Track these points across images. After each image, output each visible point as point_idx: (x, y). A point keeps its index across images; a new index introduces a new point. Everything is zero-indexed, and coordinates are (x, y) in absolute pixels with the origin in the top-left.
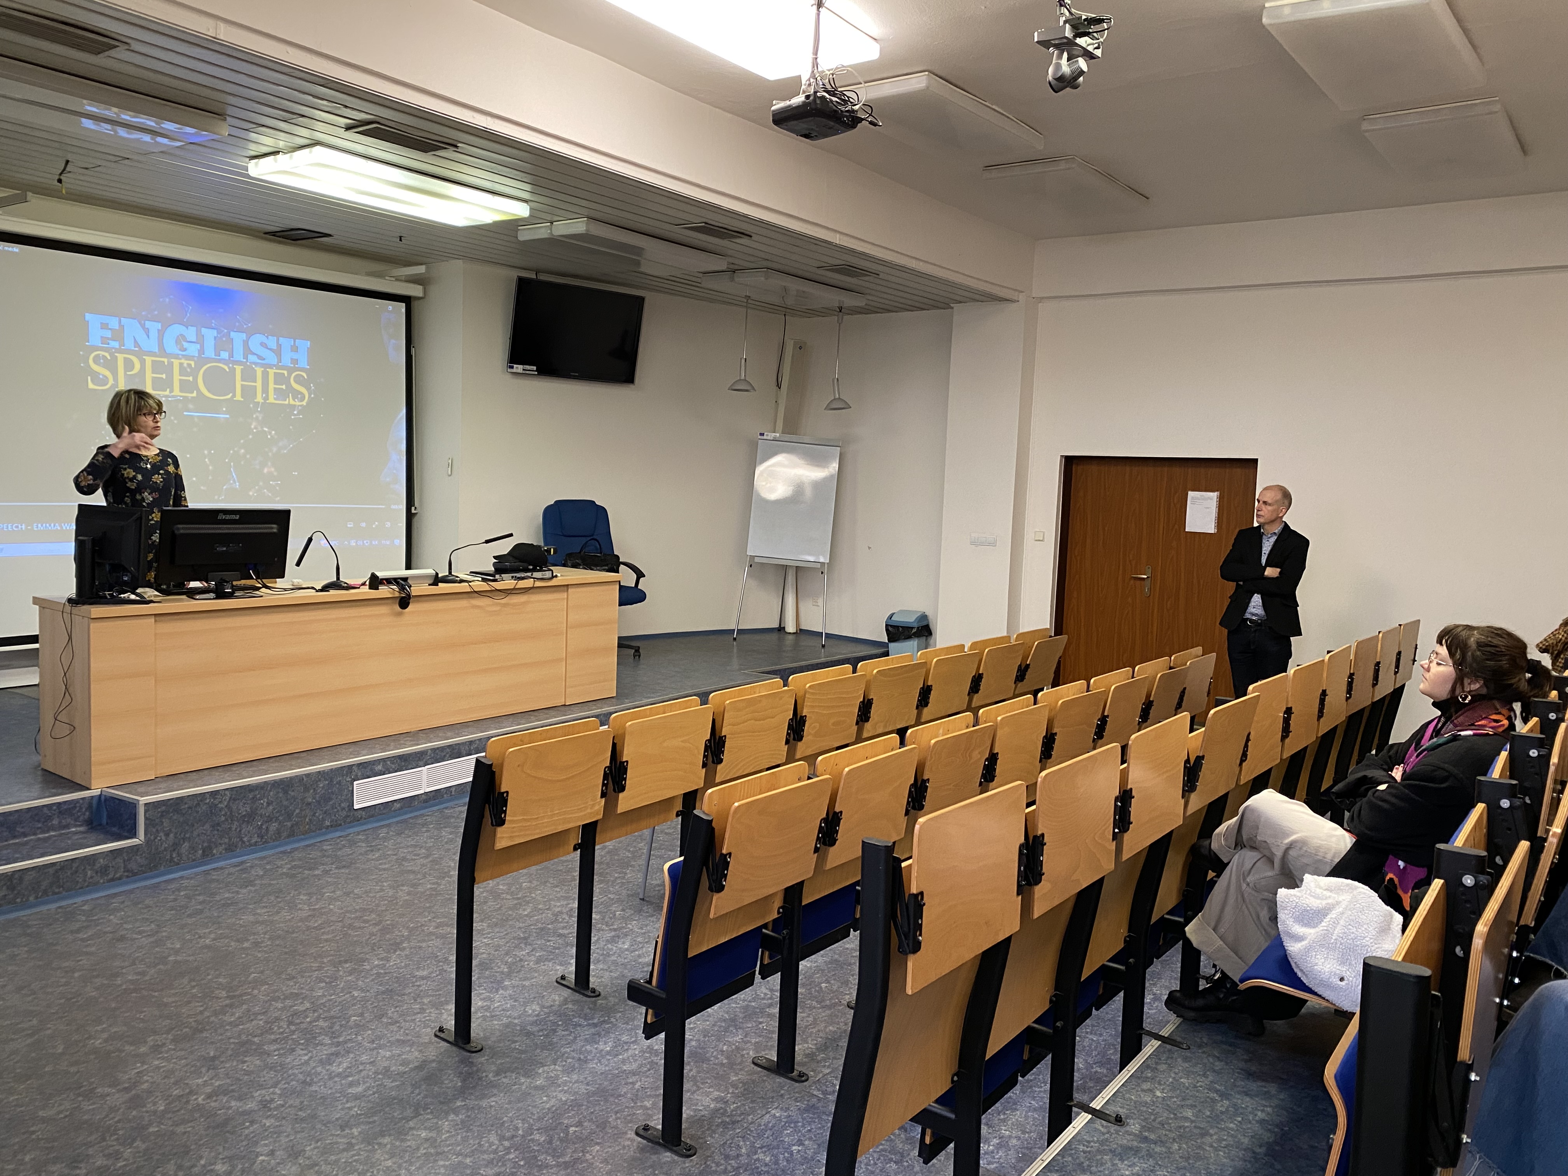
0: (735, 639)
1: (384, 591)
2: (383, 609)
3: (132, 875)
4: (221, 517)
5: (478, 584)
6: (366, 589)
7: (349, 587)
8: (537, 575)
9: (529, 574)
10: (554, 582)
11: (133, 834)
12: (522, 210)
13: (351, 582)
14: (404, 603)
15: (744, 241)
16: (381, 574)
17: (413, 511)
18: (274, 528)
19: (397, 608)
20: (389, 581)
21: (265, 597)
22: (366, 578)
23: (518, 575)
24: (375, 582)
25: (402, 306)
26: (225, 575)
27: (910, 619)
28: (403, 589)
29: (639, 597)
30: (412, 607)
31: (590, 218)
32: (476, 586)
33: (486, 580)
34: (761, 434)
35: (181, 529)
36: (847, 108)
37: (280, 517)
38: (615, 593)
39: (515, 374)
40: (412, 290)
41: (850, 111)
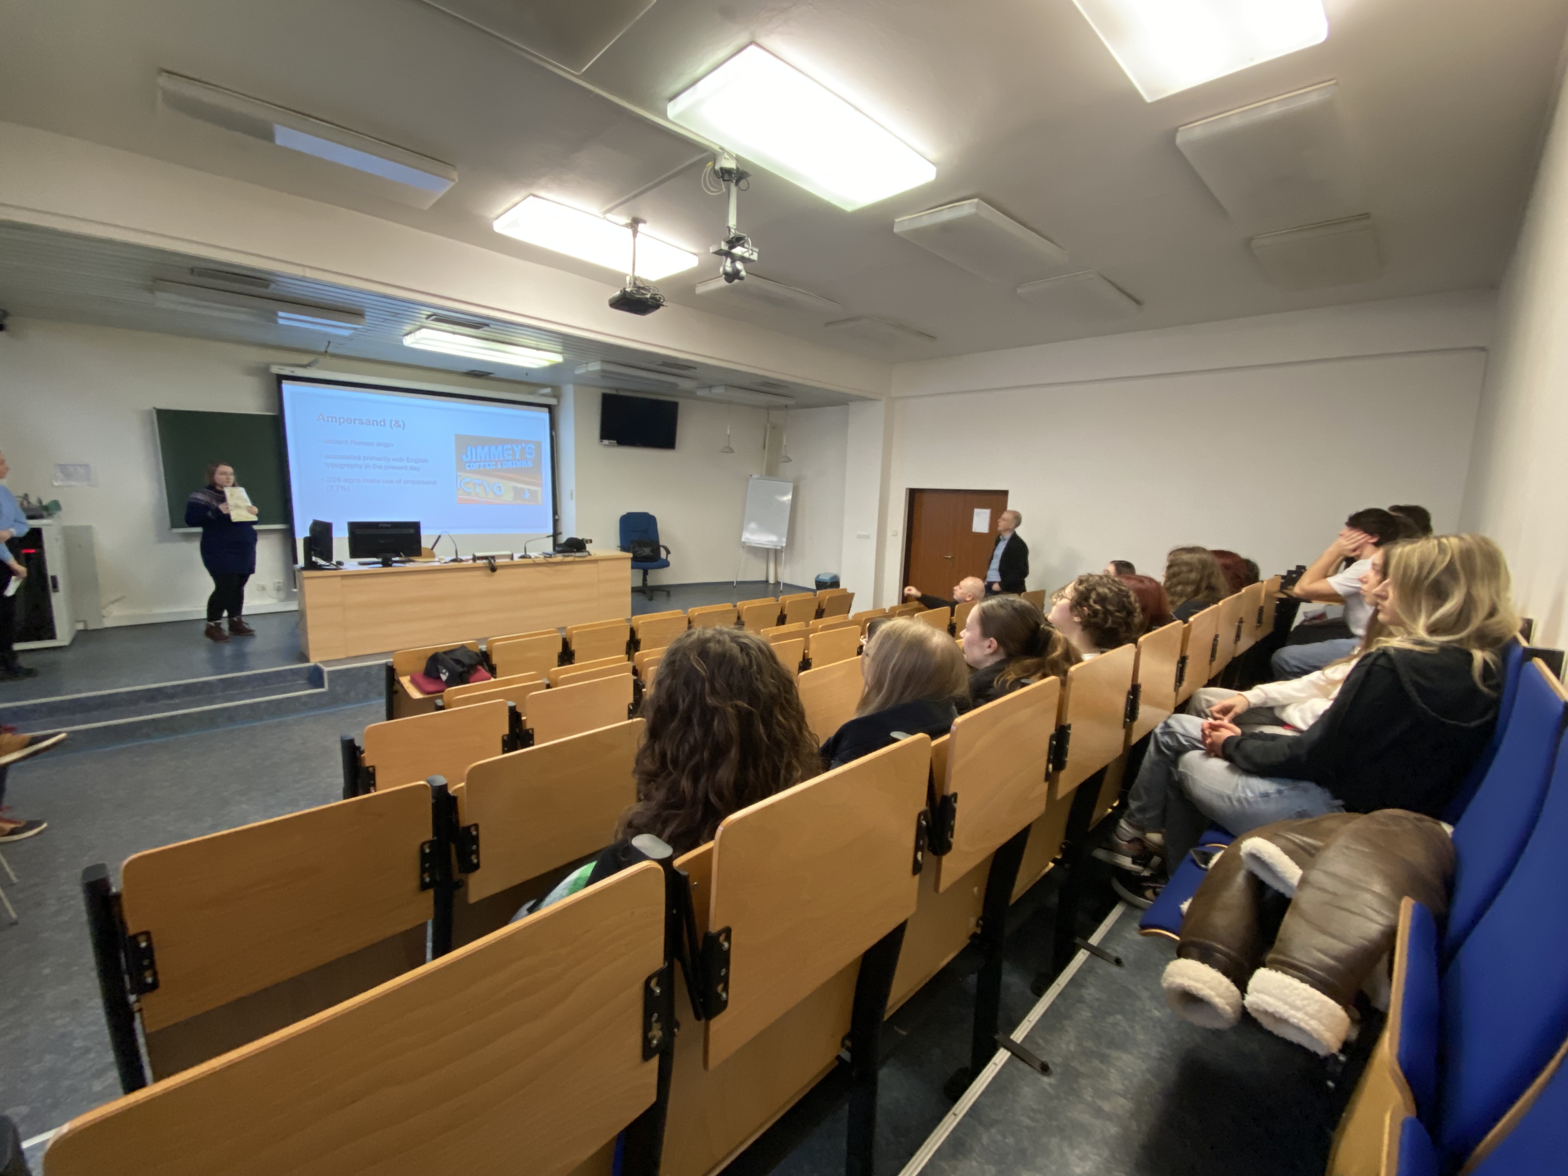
0: (735, 587)
1: (480, 563)
2: (480, 573)
3: (322, 706)
4: (380, 525)
5: (541, 559)
6: (471, 562)
7: (461, 561)
8: (578, 554)
9: (573, 554)
10: (588, 558)
11: (322, 686)
12: (558, 358)
13: (464, 558)
14: (493, 569)
16: (478, 554)
18: (412, 531)
19: (489, 572)
20: (482, 558)
21: (409, 566)
22: (471, 557)
23: (567, 554)
24: (475, 559)
25: (547, 410)
26: (388, 555)
27: (826, 578)
28: (490, 562)
29: (666, 564)
30: (498, 572)
31: (603, 361)
32: (537, 561)
33: (545, 557)
34: (751, 476)
35: (359, 532)
36: (648, 296)
37: (416, 526)
38: (629, 564)
39: (605, 445)
40: (552, 401)
41: (651, 298)
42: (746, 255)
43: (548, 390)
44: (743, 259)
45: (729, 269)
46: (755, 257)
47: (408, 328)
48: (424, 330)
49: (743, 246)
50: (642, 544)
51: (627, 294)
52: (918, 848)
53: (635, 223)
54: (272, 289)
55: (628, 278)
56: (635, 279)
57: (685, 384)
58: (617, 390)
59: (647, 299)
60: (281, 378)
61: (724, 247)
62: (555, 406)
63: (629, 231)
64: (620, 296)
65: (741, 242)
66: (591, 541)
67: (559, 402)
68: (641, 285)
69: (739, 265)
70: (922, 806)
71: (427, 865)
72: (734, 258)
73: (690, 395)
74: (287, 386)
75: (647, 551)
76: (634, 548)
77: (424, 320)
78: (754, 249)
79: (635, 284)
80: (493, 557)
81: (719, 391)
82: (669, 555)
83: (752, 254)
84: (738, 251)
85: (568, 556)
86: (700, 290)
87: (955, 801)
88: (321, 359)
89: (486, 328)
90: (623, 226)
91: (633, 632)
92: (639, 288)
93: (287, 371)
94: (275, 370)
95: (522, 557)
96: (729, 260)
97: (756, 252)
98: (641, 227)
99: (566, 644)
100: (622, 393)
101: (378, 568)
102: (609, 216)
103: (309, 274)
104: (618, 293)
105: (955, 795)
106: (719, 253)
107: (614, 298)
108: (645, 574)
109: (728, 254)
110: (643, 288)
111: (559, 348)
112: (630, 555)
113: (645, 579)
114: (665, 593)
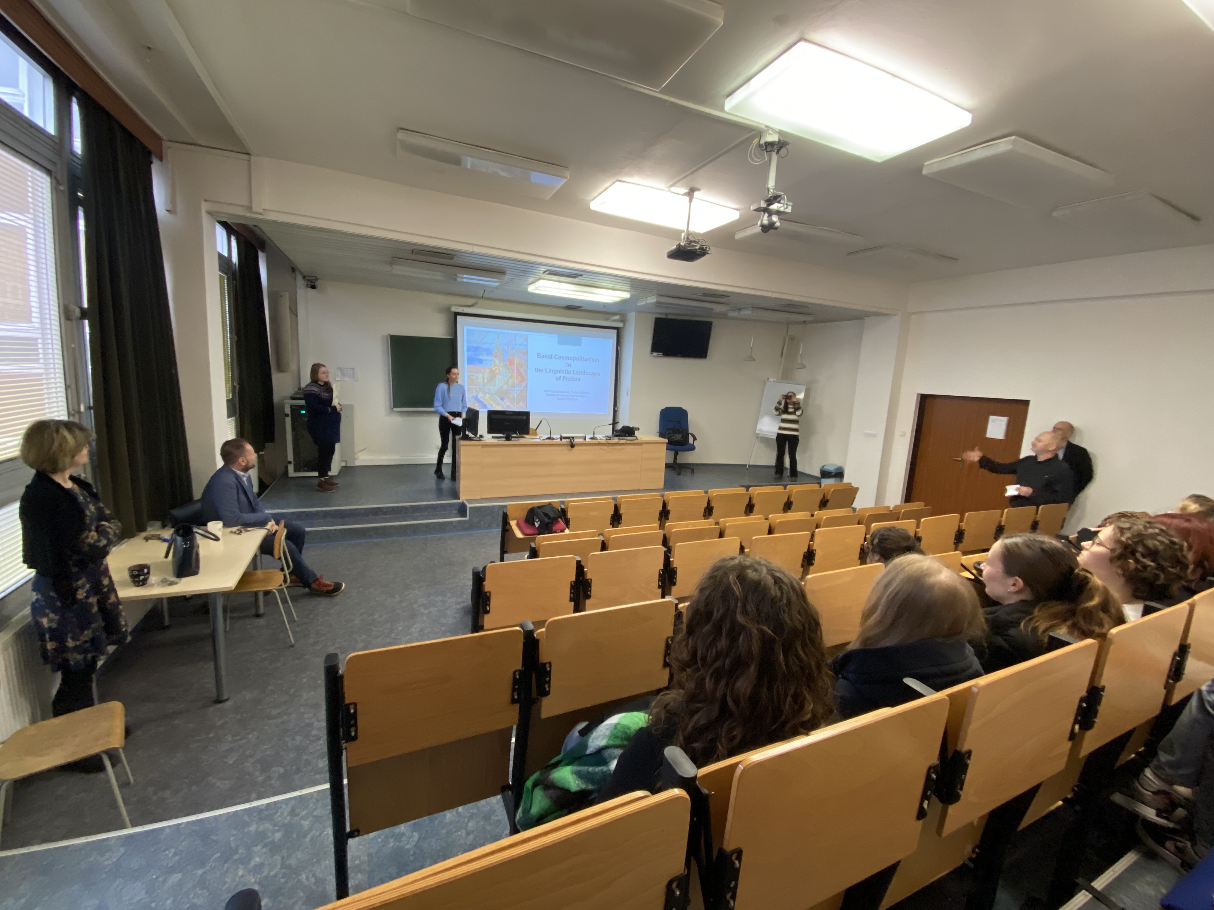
0: (747, 469)
1: (564, 441)
2: (564, 448)
3: (464, 530)
4: (506, 413)
5: (604, 441)
6: (559, 440)
7: (553, 439)
8: (629, 438)
9: (626, 438)
10: (636, 441)
11: (465, 516)
12: (626, 295)
13: (555, 437)
14: (572, 446)
15: (728, 298)
16: (564, 435)
17: (616, 409)
18: (525, 418)
19: (570, 447)
20: (566, 438)
21: (521, 441)
22: (559, 437)
23: (621, 438)
24: (561, 438)
25: (615, 331)
26: (509, 433)
27: (831, 469)
28: (571, 441)
29: (693, 448)
30: (576, 448)
31: (658, 295)
32: (601, 441)
33: (607, 439)
34: (768, 379)
35: (493, 417)
36: (697, 248)
37: (527, 414)
38: (665, 446)
39: (654, 356)
40: (620, 325)
41: (700, 248)
42: (782, 209)
43: (617, 317)
44: (778, 213)
45: (765, 221)
46: (789, 210)
47: (531, 280)
48: (541, 281)
49: (779, 202)
50: (675, 431)
51: (681, 247)
52: (924, 796)
53: (691, 193)
54: (455, 261)
55: (683, 235)
56: (689, 234)
57: (718, 308)
58: (666, 314)
59: (696, 249)
60: (456, 314)
61: (763, 205)
62: (621, 328)
63: (687, 198)
64: (676, 249)
65: (778, 199)
66: (639, 429)
67: (624, 325)
68: (693, 239)
69: (775, 218)
70: (934, 760)
71: (517, 687)
72: (770, 213)
73: (723, 316)
74: (459, 318)
75: (678, 437)
76: (669, 434)
77: (541, 275)
78: (789, 203)
79: (688, 238)
80: (573, 438)
81: (746, 313)
82: (695, 441)
83: (787, 208)
84: (775, 206)
85: (622, 439)
86: (739, 236)
87: (969, 757)
88: (481, 302)
89: (580, 277)
90: (682, 195)
91: (665, 504)
92: (691, 241)
93: (460, 310)
94: (454, 309)
95: (592, 438)
96: (766, 215)
97: (790, 205)
98: (696, 194)
99: (617, 508)
100: (670, 317)
101: (503, 441)
102: (672, 189)
103: (476, 249)
104: (675, 247)
105: (969, 753)
106: (759, 210)
107: (671, 251)
108: (676, 454)
109: (765, 210)
110: (694, 242)
111: (628, 288)
112: (667, 441)
113: (675, 458)
114: (690, 470)
